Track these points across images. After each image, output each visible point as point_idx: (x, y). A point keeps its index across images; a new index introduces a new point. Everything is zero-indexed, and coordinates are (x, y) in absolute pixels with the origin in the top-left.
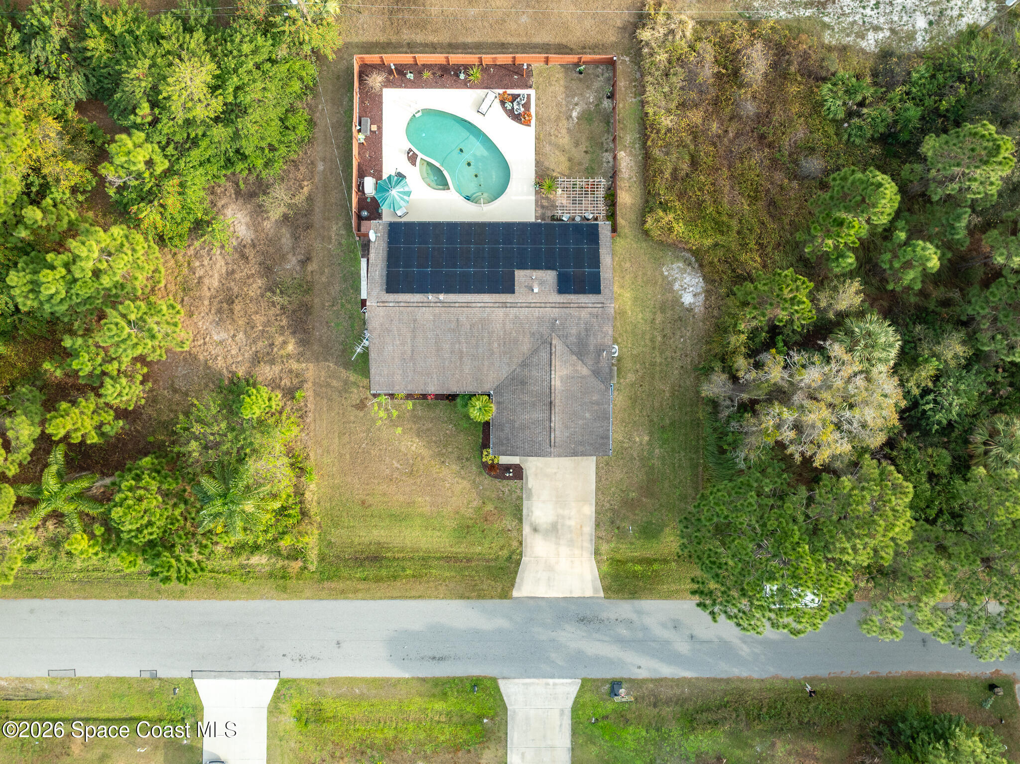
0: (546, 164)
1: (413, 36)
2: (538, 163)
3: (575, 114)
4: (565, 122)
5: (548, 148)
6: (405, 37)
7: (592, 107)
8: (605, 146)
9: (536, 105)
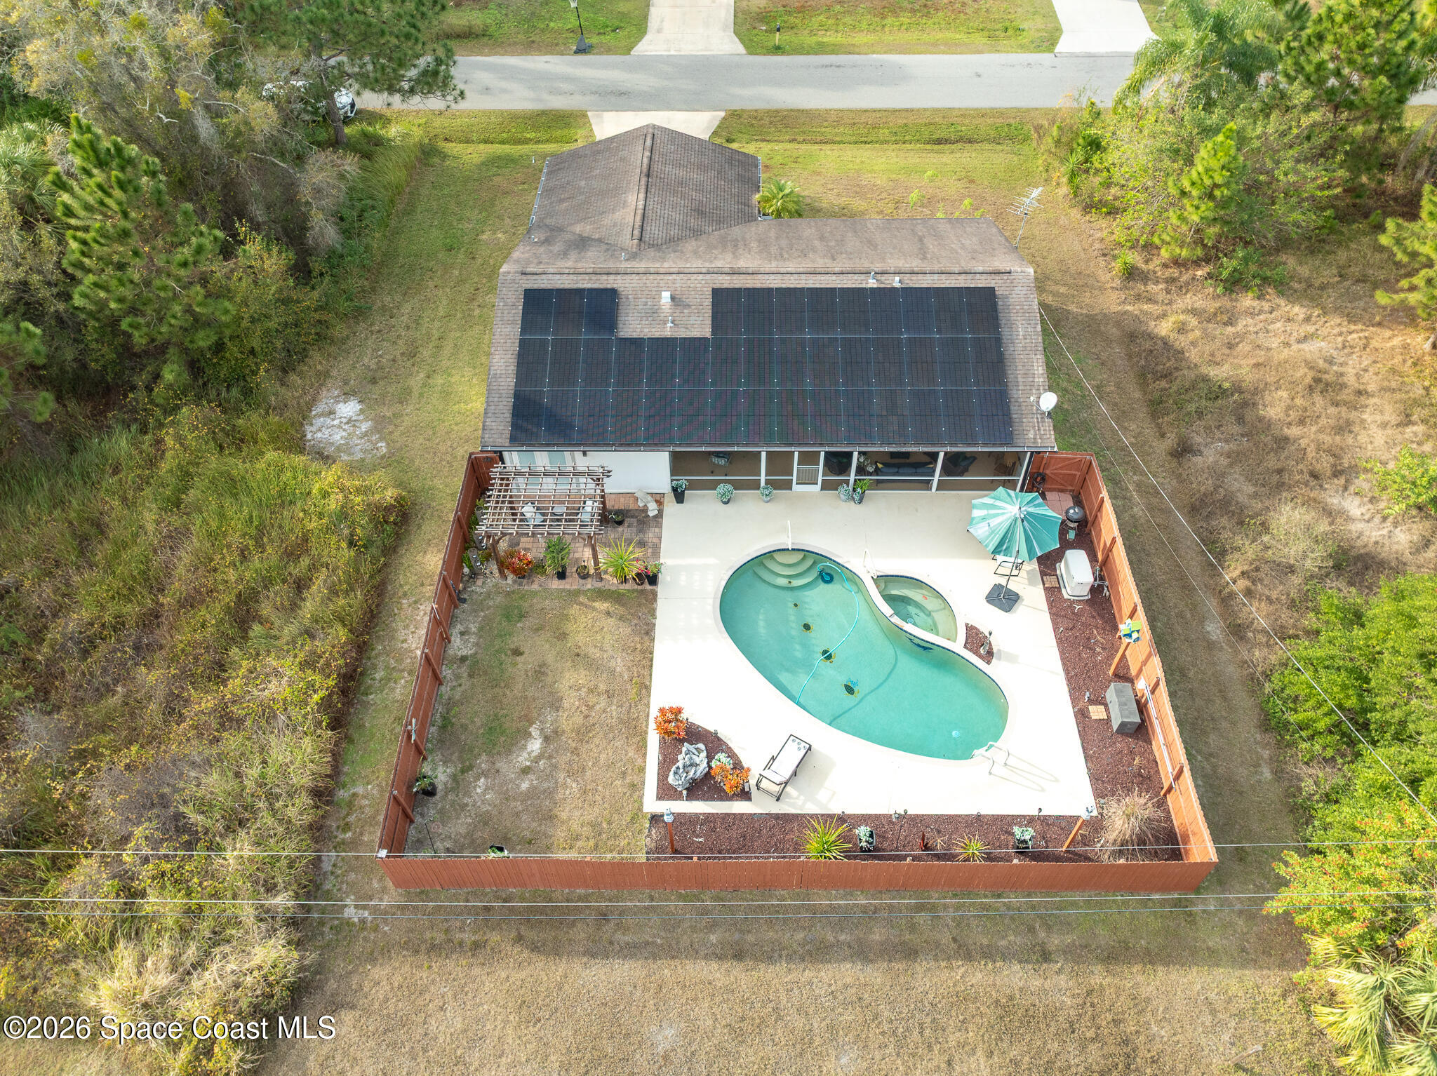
0: (625, 630)
1: (1037, 983)
2: (648, 631)
3: (535, 745)
4: (565, 725)
5: (619, 663)
6: (1062, 980)
7: (483, 763)
8: (464, 671)
9: (642, 770)
